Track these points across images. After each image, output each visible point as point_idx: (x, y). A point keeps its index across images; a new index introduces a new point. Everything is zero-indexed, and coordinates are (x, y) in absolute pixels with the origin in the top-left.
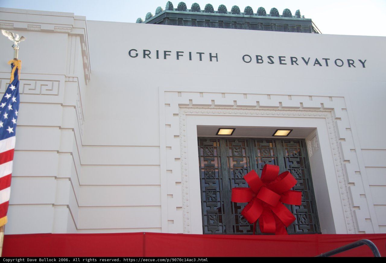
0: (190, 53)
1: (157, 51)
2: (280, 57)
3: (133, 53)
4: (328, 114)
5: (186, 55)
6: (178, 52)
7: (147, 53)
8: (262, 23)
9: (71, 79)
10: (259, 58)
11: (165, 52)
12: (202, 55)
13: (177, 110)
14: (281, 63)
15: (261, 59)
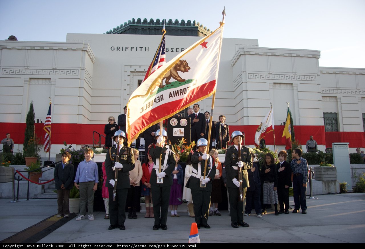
0: (137, 48)
1: (123, 47)
2: (177, 49)
3: (113, 49)
5: (135, 49)
6: (131, 47)
7: (118, 48)
8: (174, 29)
9: (83, 69)
10: (167, 49)
11: (126, 47)
12: (142, 48)
13: (129, 73)
14: (177, 52)
15: (168, 50)
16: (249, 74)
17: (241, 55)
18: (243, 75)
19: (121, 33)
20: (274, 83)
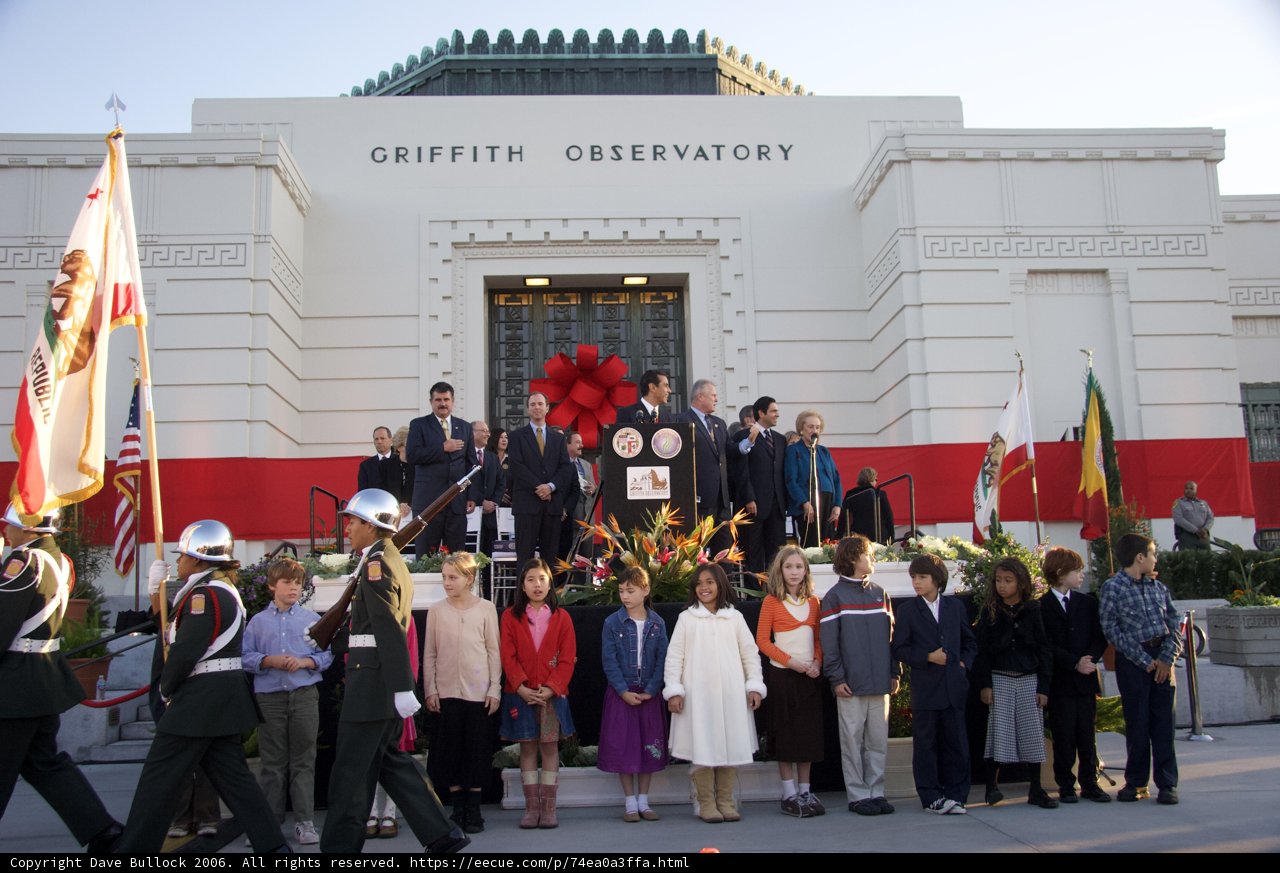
0: (475, 148)
1: (419, 149)
2: (634, 147)
3: (379, 155)
4: (711, 249)
5: (468, 153)
6: (454, 148)
7: (402, 152)
8: (622, 71)
9: (262, 239)
10: (597, 150)
11: (432, 149)
12: (496, 150)
13: (448, 253)
14: (634, 159)
15: (600, 153)
16: (929, 241)
17: (892, 163)
18: (905, 242)
19: (412, 92)
20: (1032, 272)
